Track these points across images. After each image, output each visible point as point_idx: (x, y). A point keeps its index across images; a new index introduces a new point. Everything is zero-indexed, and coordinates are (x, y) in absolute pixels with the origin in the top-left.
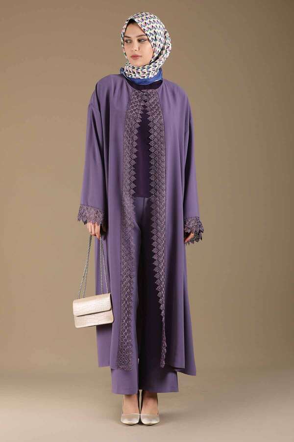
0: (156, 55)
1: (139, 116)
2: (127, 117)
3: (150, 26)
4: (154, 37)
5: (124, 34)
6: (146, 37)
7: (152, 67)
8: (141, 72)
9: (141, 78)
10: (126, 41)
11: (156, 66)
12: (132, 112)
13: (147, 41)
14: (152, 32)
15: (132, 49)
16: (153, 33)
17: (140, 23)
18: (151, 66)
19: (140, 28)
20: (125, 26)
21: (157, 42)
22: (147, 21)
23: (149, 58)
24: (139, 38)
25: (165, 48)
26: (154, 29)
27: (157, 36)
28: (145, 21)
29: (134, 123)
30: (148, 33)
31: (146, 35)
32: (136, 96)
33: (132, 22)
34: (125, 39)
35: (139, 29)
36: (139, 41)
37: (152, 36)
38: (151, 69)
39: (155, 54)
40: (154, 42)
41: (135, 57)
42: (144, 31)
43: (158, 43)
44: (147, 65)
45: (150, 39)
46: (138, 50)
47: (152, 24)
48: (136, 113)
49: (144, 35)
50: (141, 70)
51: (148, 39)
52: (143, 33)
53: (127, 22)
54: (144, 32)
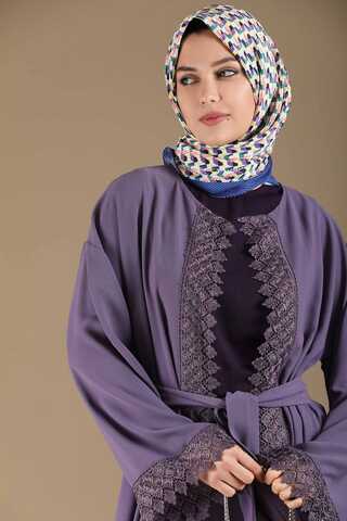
0: (263, 113)
1: (217, 279)
2: (185, 281)
3: (243, 36)
4: (254, 65)
5: (176, 62)
6: (235, 64)
7: (254, 149)
8: (225, 162)
9: (224, 181)
10: (184, 80)
11: (262, 146)
12: (196, 268)
13: (240, 75)
14: (249, 50)
15: (204, 99)
16: (253, 54)
17: (218, 28)
18: (251, 144)
19: (220, 41)
20: (177, 41)
21: (263, 76)
22: (235, 24)
23: (246, 122)
24: (217, 68)
25: (281, 96)
26: (253, 44)
27: (262, 62)
28: (228, 23)
29: (203, 296)
30: (241, 53)
31: (237, 58)
32: (207, 224)
33: (196, 27)
34: (181, 75)
35: (218, 44)
36: (219, 75)
37: (249, 62)
38: (250, 155)
39: (260, 108)
40: (255, 77)
41: (211, 119)
42: (230, 48)
43: (265, 80)
44: (243, 141)
45: (247, 68)
46: (217, 99)
47: (246, 32)
48: (209, 273)
49: (232, 59)
50: (226, 158)
51: (243, 69)
52: (230, 55)
53: (183, 30)
54: (230, 51)
